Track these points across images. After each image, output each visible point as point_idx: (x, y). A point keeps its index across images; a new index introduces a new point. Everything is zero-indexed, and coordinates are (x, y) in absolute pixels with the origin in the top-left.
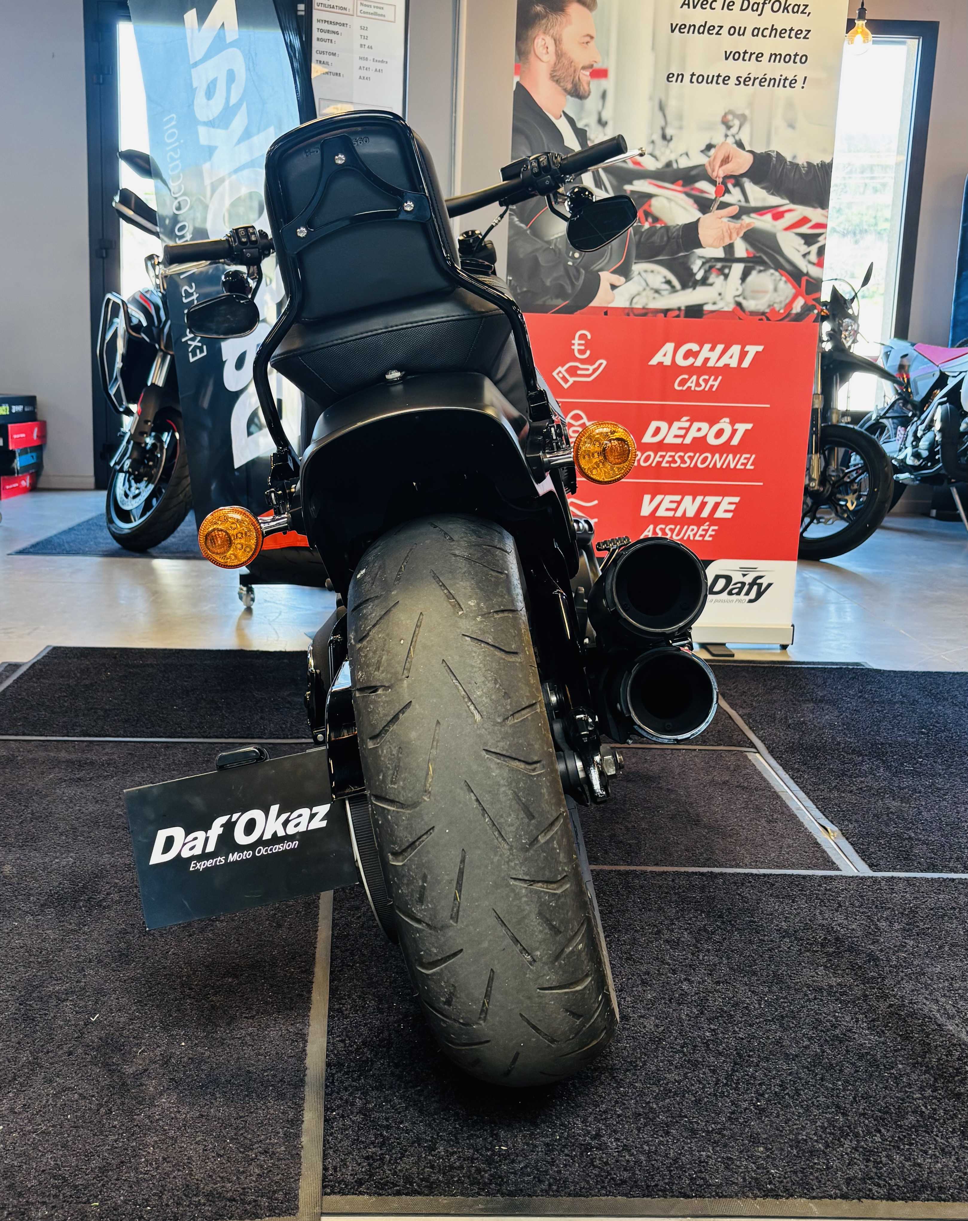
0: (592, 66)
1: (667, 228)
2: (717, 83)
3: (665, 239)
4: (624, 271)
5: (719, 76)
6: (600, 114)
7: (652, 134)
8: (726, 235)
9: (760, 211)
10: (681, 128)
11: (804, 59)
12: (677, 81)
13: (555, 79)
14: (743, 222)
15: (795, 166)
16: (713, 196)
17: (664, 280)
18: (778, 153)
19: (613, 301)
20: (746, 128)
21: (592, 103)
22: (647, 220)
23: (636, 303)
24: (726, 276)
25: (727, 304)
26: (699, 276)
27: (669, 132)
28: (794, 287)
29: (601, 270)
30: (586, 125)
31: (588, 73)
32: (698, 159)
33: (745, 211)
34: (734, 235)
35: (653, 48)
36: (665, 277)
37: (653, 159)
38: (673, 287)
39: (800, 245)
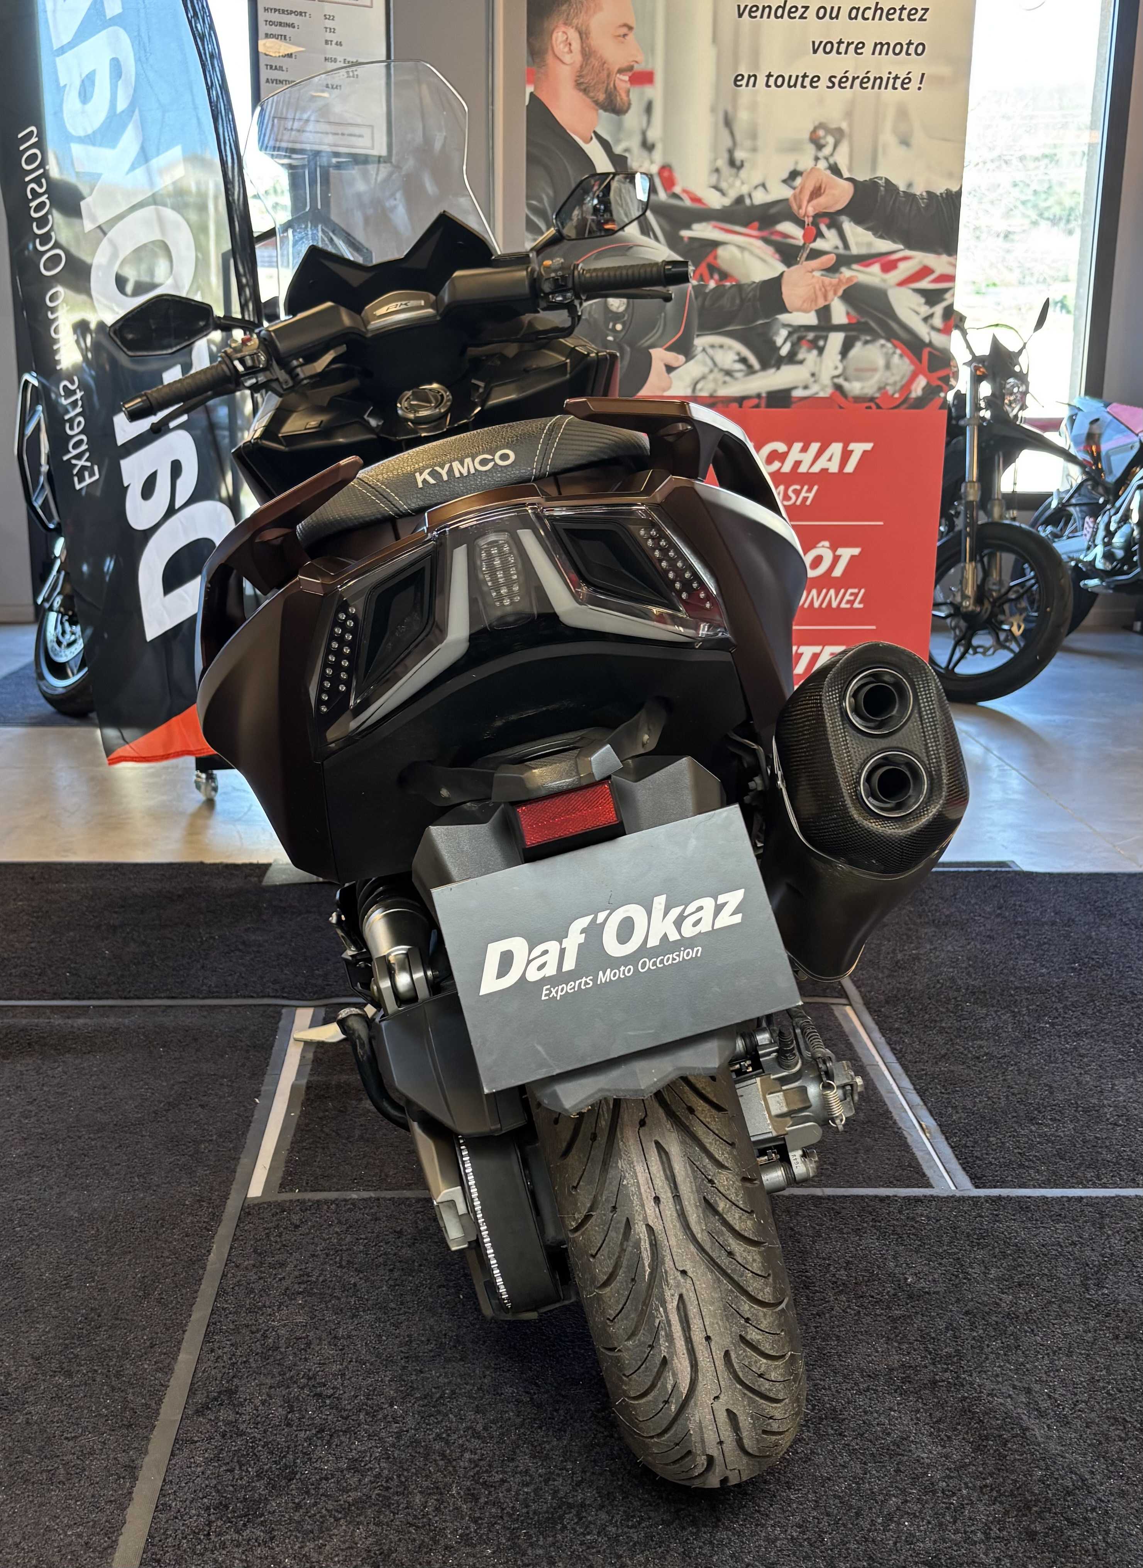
0: (631, 68)
1: (739, 287)
2: (803, 86)
3: (738, 301)
4: (684, 348)
5: (805, 76)
6: (644, 134)
7: (715, 160)
8: (819, 294)
9: (865, 260)
10: (754, 150)
11: (921, 47)
12: (747, 85)
13: (583, 87)
14: (842, 276)
15: (910, 197)
16: (801, 242)
17: (737, 358)
18: (886, 179)
19: (669, 388)
20: (844, 148)
21: (633, 119)
22: (712, 277)
23: (701, 390)
24: (821, 350)
25: (823, 388)
26: (784, 351)
27: (739, 155)
28: (912, 362)
29: (653, 346)
30: (627, 150)
31: (626, 78)
32: (779, 192)
33: (845, 260)
34: (830, 294)
35: (715, 40)
36: (738, 354)
37: (718, 194)
38: (750, 367)
39: (919, 305)
